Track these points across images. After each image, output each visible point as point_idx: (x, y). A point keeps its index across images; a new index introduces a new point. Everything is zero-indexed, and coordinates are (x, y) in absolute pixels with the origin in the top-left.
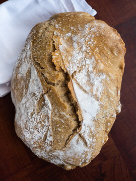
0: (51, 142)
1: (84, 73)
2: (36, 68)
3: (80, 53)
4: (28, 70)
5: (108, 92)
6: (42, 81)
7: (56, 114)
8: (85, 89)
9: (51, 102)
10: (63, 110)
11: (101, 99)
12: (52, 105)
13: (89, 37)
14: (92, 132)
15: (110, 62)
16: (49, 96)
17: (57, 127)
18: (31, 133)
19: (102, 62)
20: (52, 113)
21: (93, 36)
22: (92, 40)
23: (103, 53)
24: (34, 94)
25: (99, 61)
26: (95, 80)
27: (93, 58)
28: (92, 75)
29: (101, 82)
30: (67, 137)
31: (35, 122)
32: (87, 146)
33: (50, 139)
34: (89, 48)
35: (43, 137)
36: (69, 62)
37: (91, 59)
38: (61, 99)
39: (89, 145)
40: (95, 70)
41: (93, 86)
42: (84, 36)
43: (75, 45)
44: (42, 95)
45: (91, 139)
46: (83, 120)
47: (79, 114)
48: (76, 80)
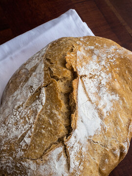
0: (27, 145)
1: (95, 82)
2: (45, 63)
3: (98, 65)
4: (35, 66)
5: (117, 117)
6: (45, 75)
7: (46, 112)
8: (90, 97)
9: (46, 97)
10: (57, 109)
11: (105, 120)
12: (47, 99)
13: (113, 55)
14: (81, 155)
15: (128, 88)
16: (47, 91)
17: (42, 128)
18: (7, 129)
19: (119, 83)
20: (42, 110)
21: (117, 56)
22: (115, 59)
23: (123, 76)
24: (32, 87)
25: (116, 80)
26: (105, 95)
27: (110, 74)
28: (104, 90)
29: (111, 101)
30: (49, 145)
31: (18, 117)
32: (69, 170)
33: (28, 140)
34: (109, 65)
35: (19, 137)
36: (82, 67)
37: (108, 74)
38: (59, 95)
39: (71, 170)
40: (108, 86)
41: (100, 100)
42: (107, 53)
43: (95, 57)
44: (40, 89)
45: (77, 163)
46: (75, 129)
47: (73, 118)
48: (83, 83)
